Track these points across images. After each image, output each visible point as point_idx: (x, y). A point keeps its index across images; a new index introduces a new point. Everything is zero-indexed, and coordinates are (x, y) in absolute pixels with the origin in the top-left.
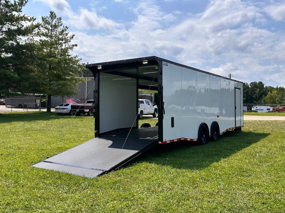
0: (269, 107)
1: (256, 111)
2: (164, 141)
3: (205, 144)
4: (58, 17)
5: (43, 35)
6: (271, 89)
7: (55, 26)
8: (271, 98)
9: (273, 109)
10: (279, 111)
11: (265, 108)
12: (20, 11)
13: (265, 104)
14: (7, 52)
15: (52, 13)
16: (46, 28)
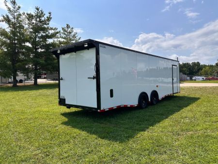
0: (203, 77)
1: (195, 80)
2: (102, 109)
3: (146, 108)
4: (71, 27)
5: (63, 38)
6: (205, 66)
7: (70, 33)
8: (205, 71)
9: (206, 79)
10: (209, 79)
11: (200, 78)
12: (48, 24)
13: (201, 75)
14: (42, 49)
15: (67, 25)
16: (65, 34)
